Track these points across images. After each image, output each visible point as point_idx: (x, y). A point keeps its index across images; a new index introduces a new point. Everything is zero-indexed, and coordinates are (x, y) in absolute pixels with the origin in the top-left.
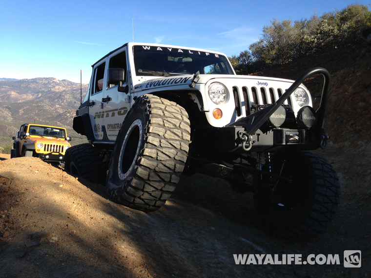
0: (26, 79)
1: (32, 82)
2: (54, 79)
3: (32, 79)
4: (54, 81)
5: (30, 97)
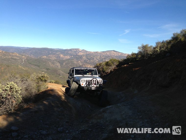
0: (67, 49)
1: (69, 51)
2: (79, 49)
3: (70, 49)
4: (79, 50)
5: (68, 57)
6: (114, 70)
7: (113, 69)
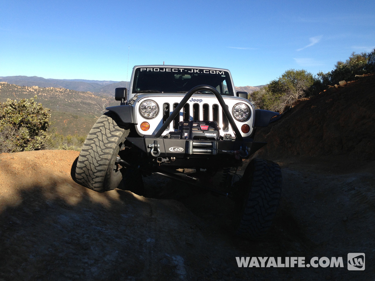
6: (298, 103)
7: (294, 101)
